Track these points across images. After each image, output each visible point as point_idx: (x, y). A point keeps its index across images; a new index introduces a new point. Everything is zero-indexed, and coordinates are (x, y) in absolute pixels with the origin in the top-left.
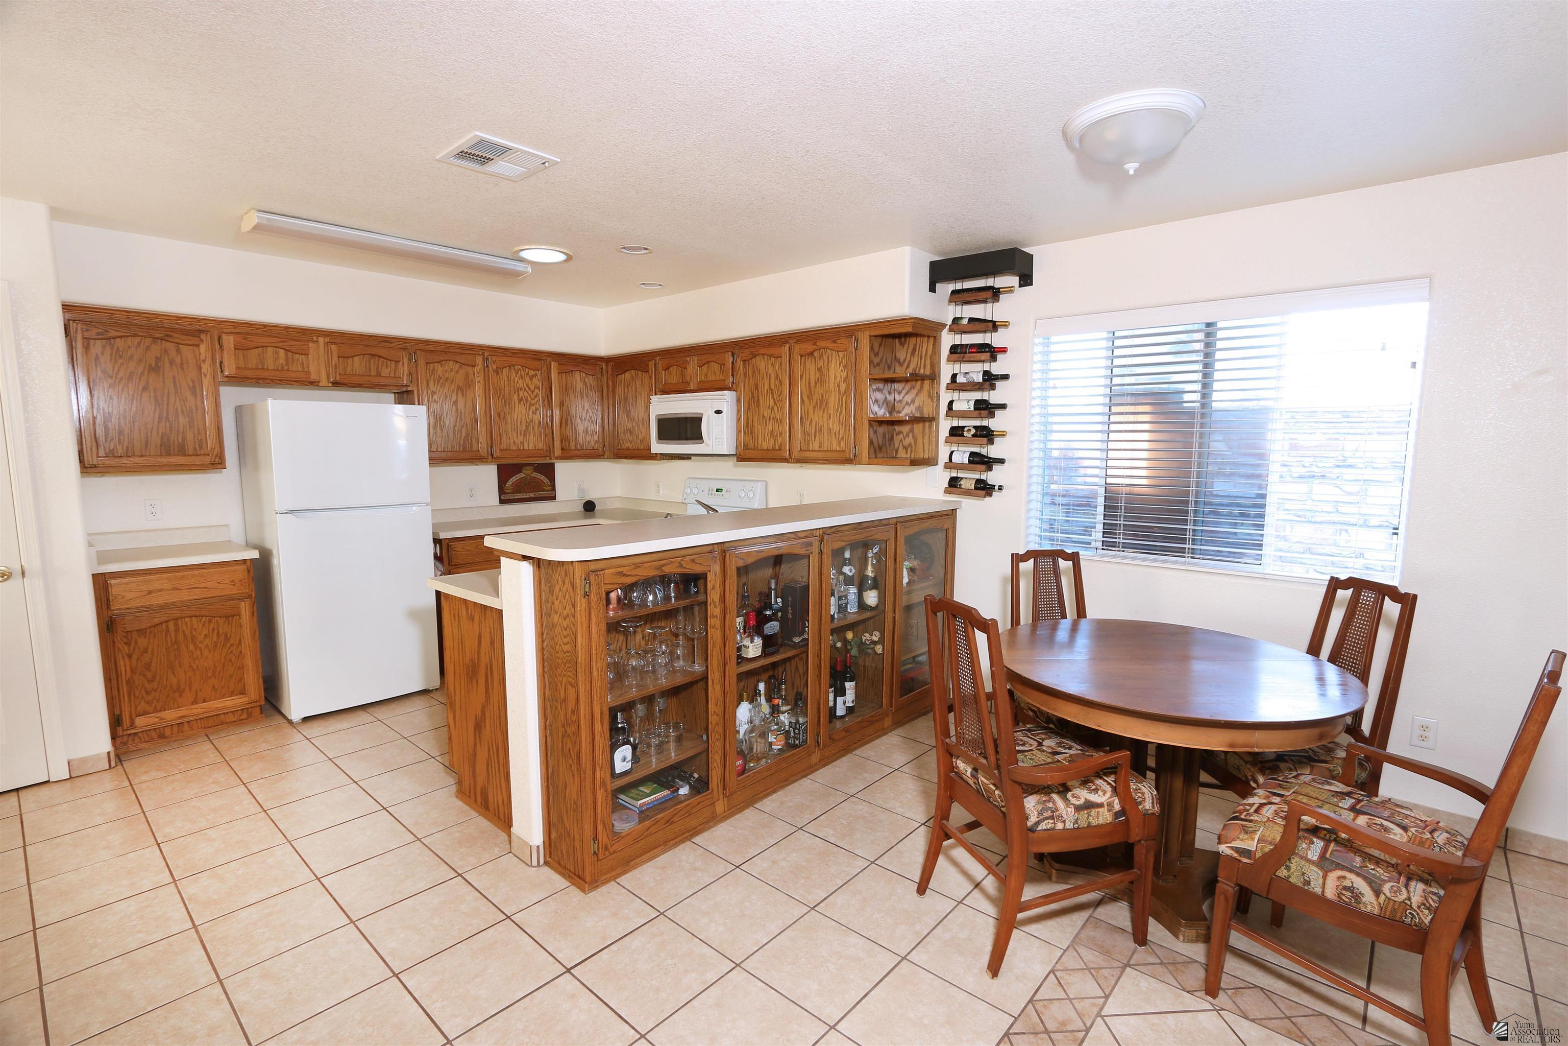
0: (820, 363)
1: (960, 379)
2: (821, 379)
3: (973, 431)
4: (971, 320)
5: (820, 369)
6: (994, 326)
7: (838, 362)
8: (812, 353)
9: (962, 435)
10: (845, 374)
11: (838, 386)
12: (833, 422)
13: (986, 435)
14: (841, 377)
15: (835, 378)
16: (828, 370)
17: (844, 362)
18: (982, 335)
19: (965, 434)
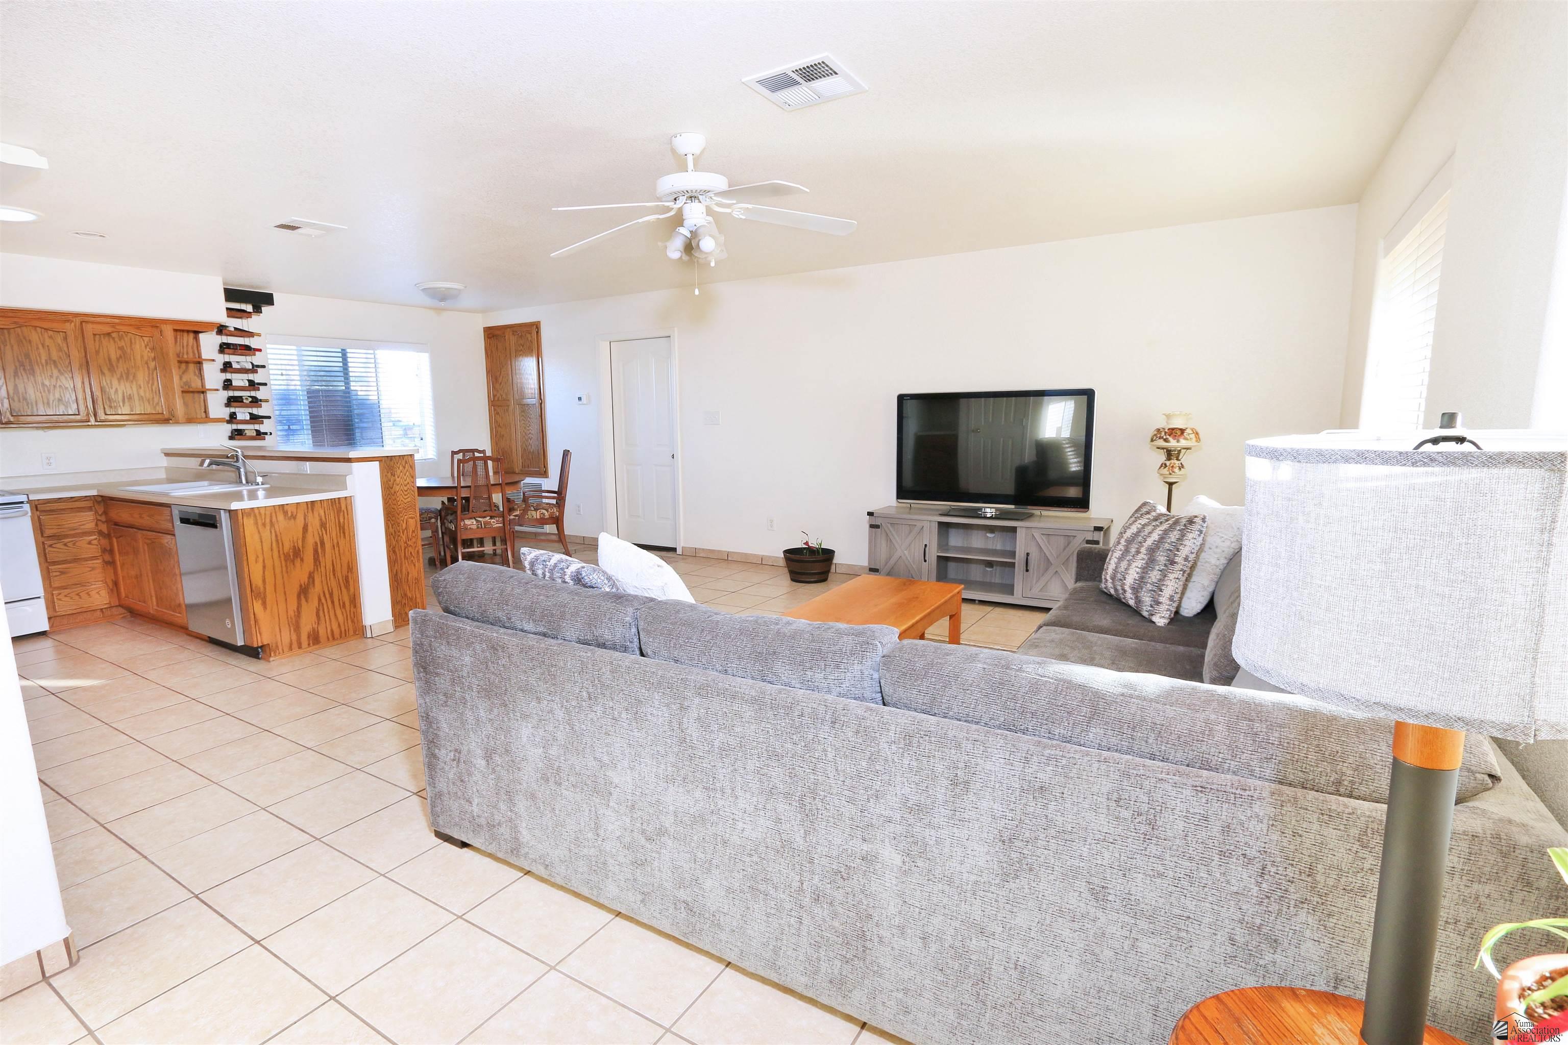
0: (122, 343)
1: (235, 366)
2: (124, 356)
3: (250, 399)
4: (235, 328)
5: (121, 348)
6: (250, 334)
7: (143, 345)
8: (109, 334)
9: (242, 402)
10: (153, 355)
11: (147, 363)
12: (145, 391)
13: (255, 401)
14: (149, 357)
15: (142, 357)
16: (132, 349)
17: (151, 345)
18: (242, 339)
19: (245, 401)
